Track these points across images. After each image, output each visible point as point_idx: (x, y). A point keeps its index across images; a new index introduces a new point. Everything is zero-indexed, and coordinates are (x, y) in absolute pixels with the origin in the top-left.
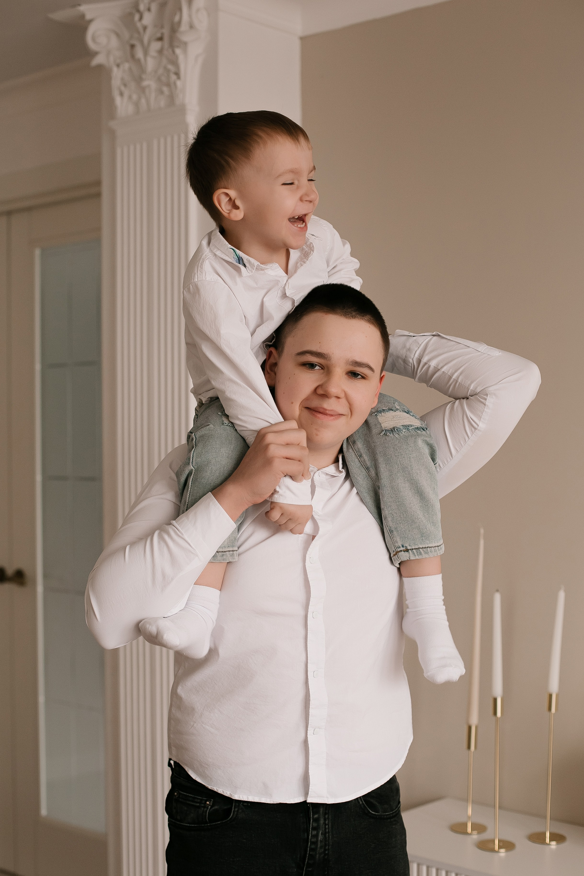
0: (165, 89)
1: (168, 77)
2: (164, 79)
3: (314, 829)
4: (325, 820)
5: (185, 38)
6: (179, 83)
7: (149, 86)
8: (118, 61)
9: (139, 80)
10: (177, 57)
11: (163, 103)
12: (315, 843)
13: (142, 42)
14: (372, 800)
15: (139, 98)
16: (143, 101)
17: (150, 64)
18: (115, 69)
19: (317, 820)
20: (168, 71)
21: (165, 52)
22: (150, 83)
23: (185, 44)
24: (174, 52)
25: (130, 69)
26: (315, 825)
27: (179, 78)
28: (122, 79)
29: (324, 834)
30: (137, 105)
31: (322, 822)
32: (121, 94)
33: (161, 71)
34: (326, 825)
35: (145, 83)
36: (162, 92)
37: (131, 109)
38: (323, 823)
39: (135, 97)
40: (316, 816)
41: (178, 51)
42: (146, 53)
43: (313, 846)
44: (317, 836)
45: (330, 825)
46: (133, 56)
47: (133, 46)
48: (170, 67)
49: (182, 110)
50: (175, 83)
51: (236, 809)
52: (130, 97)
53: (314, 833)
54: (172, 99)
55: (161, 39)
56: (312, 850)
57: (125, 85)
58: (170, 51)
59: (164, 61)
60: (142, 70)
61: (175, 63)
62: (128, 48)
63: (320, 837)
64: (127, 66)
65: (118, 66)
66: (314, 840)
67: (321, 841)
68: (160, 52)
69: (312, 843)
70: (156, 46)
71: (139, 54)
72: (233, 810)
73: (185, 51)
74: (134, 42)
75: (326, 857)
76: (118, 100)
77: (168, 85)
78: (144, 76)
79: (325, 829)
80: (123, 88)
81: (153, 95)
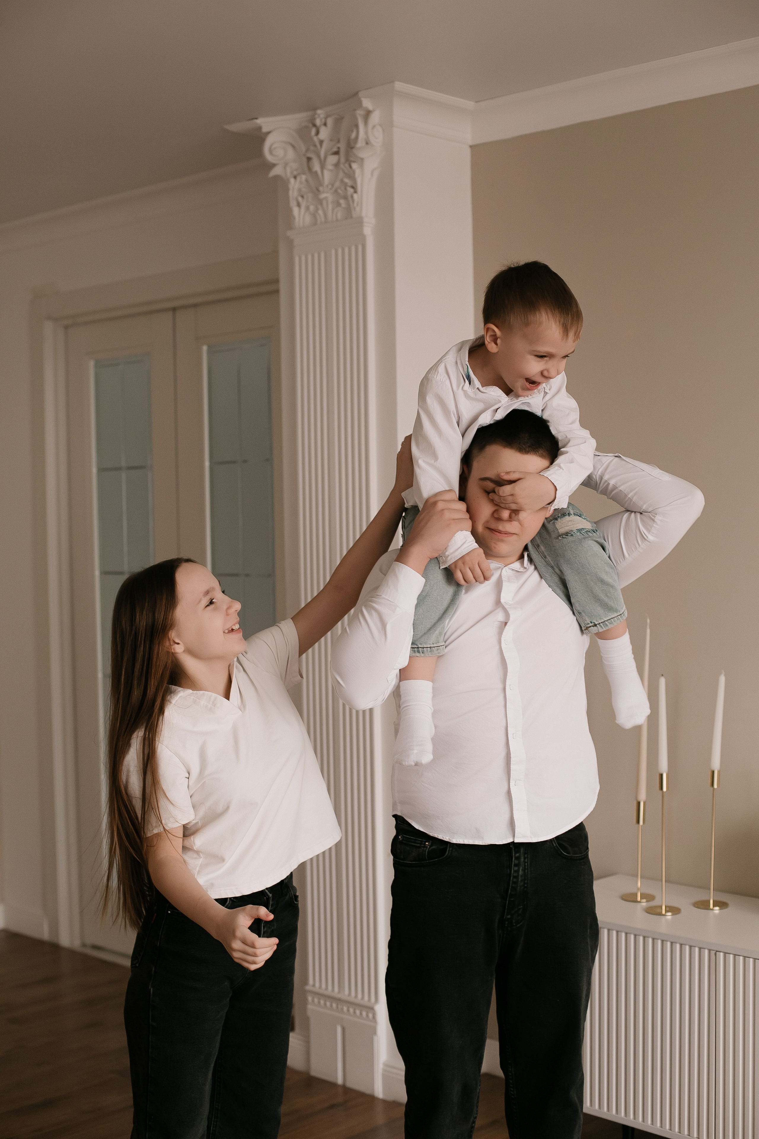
0: (342, 201)
1: (346, 189)
2: (340, 191)
3: (516, 865)
4: (525, 858)
5: (361, 155)
6: (355, 196)
7: (326, 198)
8: (295, 173)
9: (316, 192)
10: (354, 172)
11: (339, 216)
12: (516, 877)
13: (319, 156)
14: (564, 843)
15: (317, 209)
16: (320, 212)
17: (327, 176)
18: (292, 180)
19: (518, 858)
20: (346, 185)
21: (342, 166)
22: (327, 195)
23: (362, 159)
24: (350, 167)
25: (306, 180)
26: (517, 862)
27: (355, 192)
28: (300, 190)
29: (524, 870)
30: (314, 215)
31: (522, 860)
32: (299, 205)
33: (337, 184)
34: (525, 862)
35: (323, 196)
36: (339, 204)
37: (308, 219)
38: (524, 861)
39: (312, 208)
40: (517, 855)
41: (354, 166)
42: (323, 167)
43: (515, 880)
44: (518, 871)
45: (529, 863)
46: (310, 169)
47: (309, 159)
48: (346, 180)
49: (360, 222)
50: (352, 197)
51: (451, 849)
52: (307, 208)
53: (516, 868)
54: (349, 211)
55: (337, 153)
56: (514, 883)
57: (302, 197)
58: (347, 165)
59: (341, 175)
60: (319, 182)
61: (351, 176)
62: (305, 160)
63: (521, 873)
64: (304, 177)
65: (295, 177)
66: (515, 874)
67: (521, 876)
68: (337, 165)
69: (514, 877)
70: (332, 160)
71: (317, 167)
72: (448, 849)
73: (361, 166)
74: (309, 155)
75: (525, 889)
76: (296, 210)
77: (345, 198)
78: (321, 189)
79: (525, 866)
80: (300, 199)
81: (330, 207)
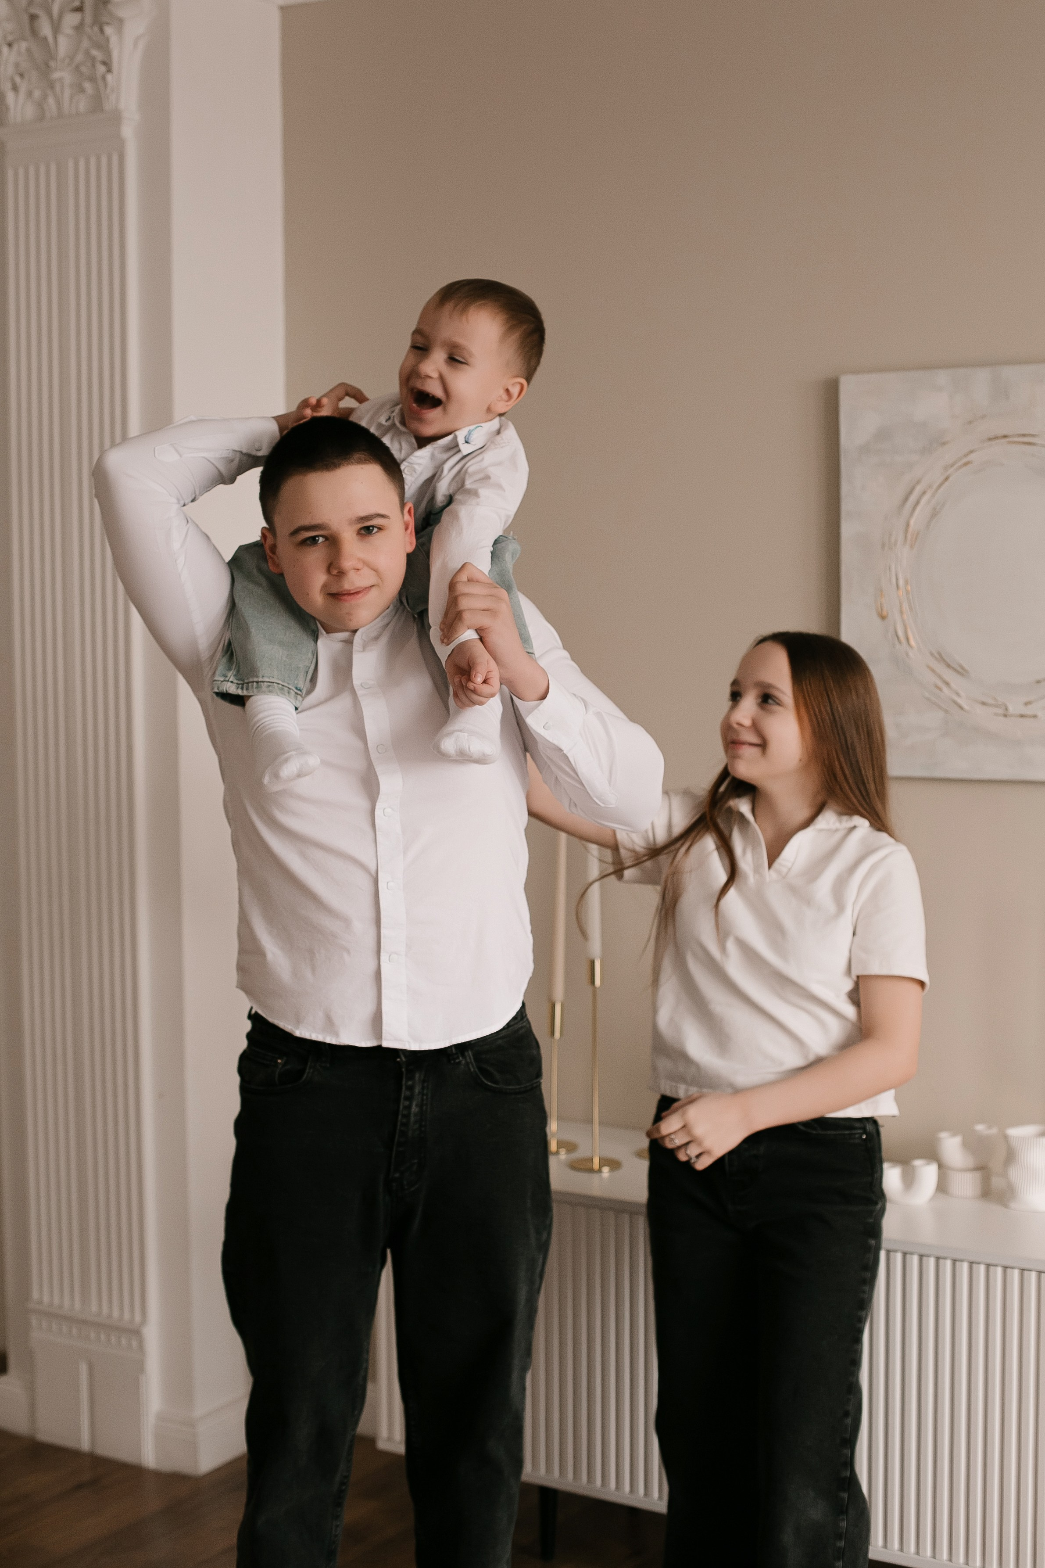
0: (87, 85)
1: (93, 66)
2: (84, 69)
3: (406, 1098)
4: (423, 1088)
5: (121, 13)
6: (109, 77)
7: (61, 79)
8: (10, 38)
9: (45, 70)
10: (108, 40)
11: (83, 104)
12: (407, 1116)
13: (50, 14)
14: (489, 1068)
15: (45, 97)
16: (51, 100)
17: (63, 45)
18: (5, 49)
19: (411, 1088)
20: (93, 60)
21: (88, 30)
22: (63, 75)
23: (121, 21)
24: (102, 31)
25: (28, 50)
26: (408, 1093)
27: (109, 70)
28: (17, 65)
29: (421, 1106)
30: (40, 106)
31: (417, 1090)
32: (15, 88)
33: (80, 57)
34: (423, 1095)
35: (56, 75)
36: (82, 90)
37: (30, 111)
38: (419, 1093)
39: (37, 94)
40: (410, 1083)
41: (108, 30)
42: (56, 29)
43: (404, 1120)
44: (409, 1108)
45: (430, 1095)
46: (34, 32)
47: (33, 18)
48: (95, 52)
49: (116, 118)
50: (104, 78)
51: (311, 1071)
52: (30, 94)
53: (407, 1103)
54: (98, 100)
55: (79, 9)
56: (403, 1124)
57: (22, 75)
58: (96, 29)
59: (86, 43)
60: (50, 53)
61: (104, 46)
62: (26, 19)
63: (414, 1109)
64: (24, 45)
65: (10, 45)
66: (405, 1112)
67: (415, 1115)
68: (79, 28)
69: (404, 1116)
70: (71, 20)
71: (46, 29)
72: (307, 1072)
73: (120, 31)
74: (34, 10)
75: (421, 1134)
76: (10, 97)
77: (92, 79)
78: (52, 64)
79: (422, 1100)
80: (18, 79)
81: (67, 93)
